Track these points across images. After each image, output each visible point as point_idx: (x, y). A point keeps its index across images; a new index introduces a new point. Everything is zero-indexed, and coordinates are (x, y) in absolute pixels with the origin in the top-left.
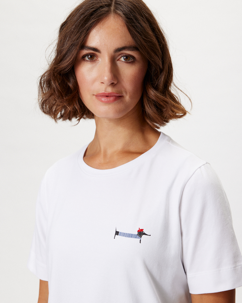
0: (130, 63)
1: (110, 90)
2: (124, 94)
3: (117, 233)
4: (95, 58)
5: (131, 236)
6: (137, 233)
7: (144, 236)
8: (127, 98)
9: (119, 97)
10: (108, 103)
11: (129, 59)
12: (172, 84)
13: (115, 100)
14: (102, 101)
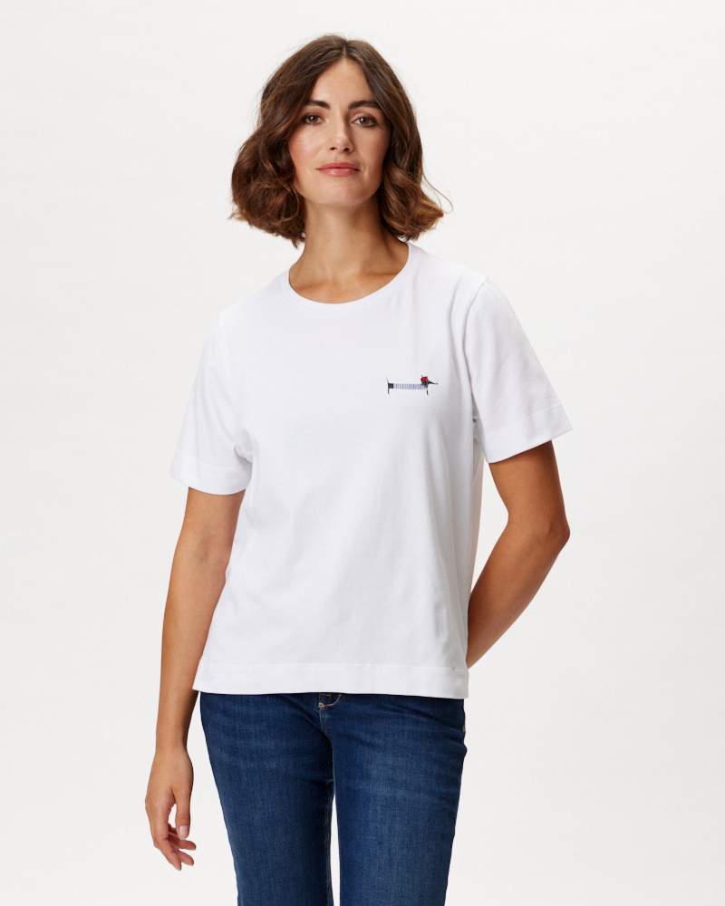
0: (369, 127)
1: (342, 159)
2: (362, 168)
3: (391, 386)
4: (319, 120)
5: (413, 387)
6: (420, 382)
7: (429, 385)
8: (366, 173)
9: (355, 170)
10: (338, 176)
11: (368, 122)
12: (423, 179)
13: (350, 174)
14: (331, 175)
